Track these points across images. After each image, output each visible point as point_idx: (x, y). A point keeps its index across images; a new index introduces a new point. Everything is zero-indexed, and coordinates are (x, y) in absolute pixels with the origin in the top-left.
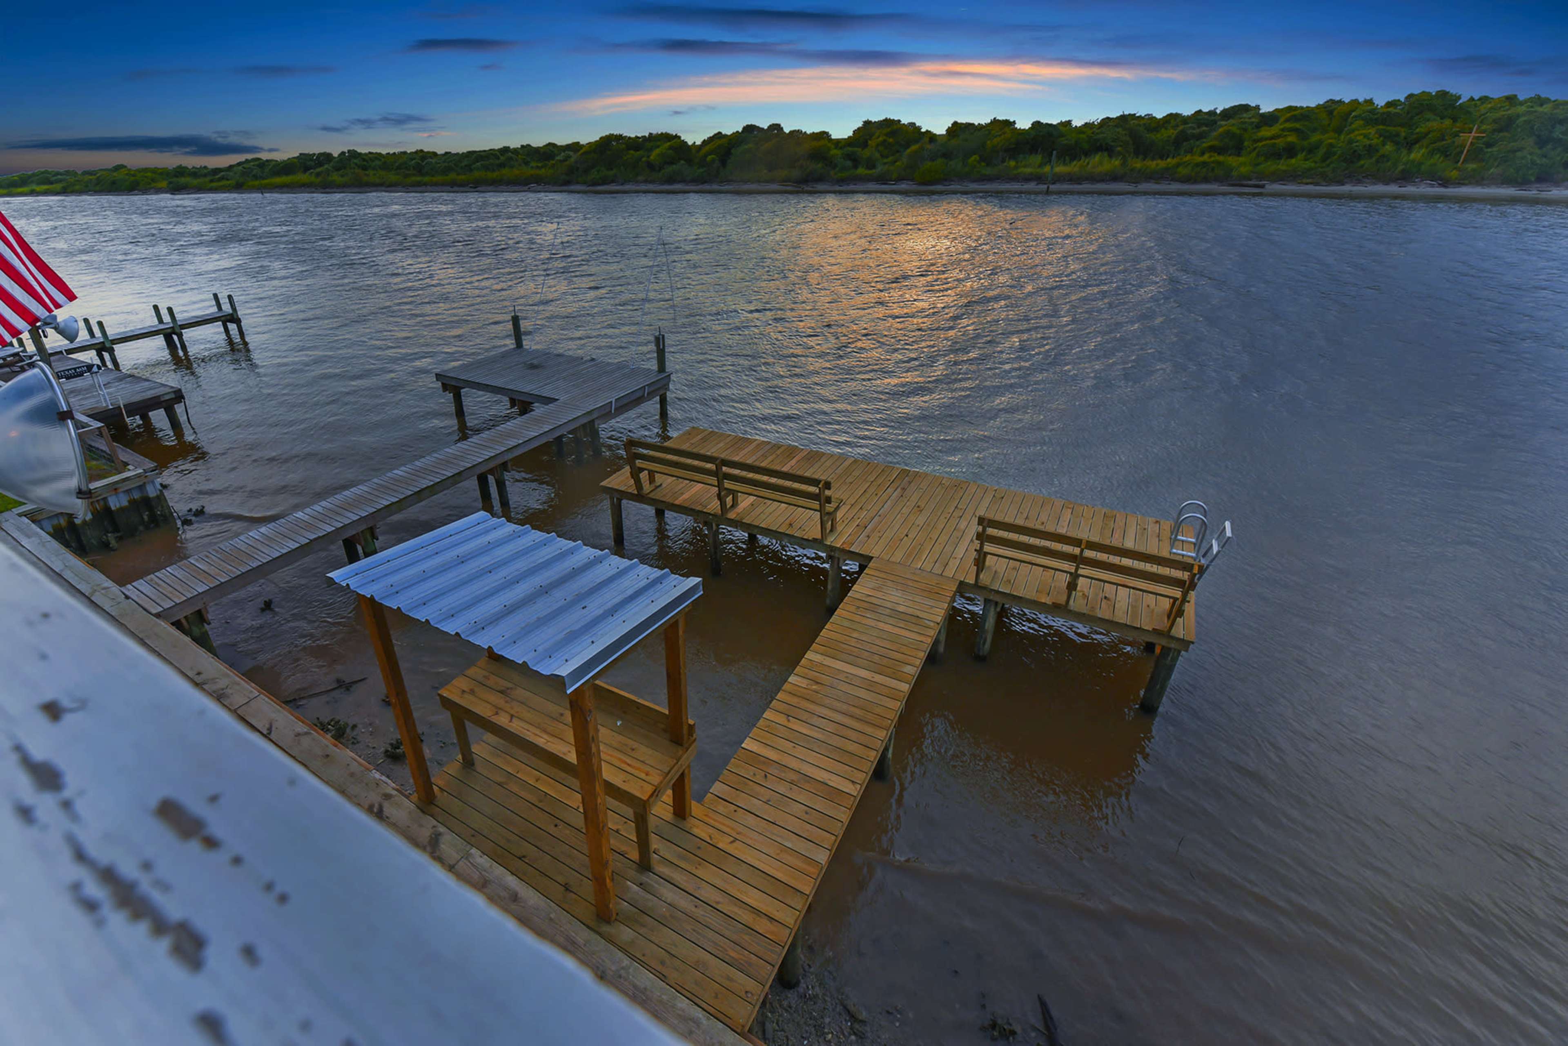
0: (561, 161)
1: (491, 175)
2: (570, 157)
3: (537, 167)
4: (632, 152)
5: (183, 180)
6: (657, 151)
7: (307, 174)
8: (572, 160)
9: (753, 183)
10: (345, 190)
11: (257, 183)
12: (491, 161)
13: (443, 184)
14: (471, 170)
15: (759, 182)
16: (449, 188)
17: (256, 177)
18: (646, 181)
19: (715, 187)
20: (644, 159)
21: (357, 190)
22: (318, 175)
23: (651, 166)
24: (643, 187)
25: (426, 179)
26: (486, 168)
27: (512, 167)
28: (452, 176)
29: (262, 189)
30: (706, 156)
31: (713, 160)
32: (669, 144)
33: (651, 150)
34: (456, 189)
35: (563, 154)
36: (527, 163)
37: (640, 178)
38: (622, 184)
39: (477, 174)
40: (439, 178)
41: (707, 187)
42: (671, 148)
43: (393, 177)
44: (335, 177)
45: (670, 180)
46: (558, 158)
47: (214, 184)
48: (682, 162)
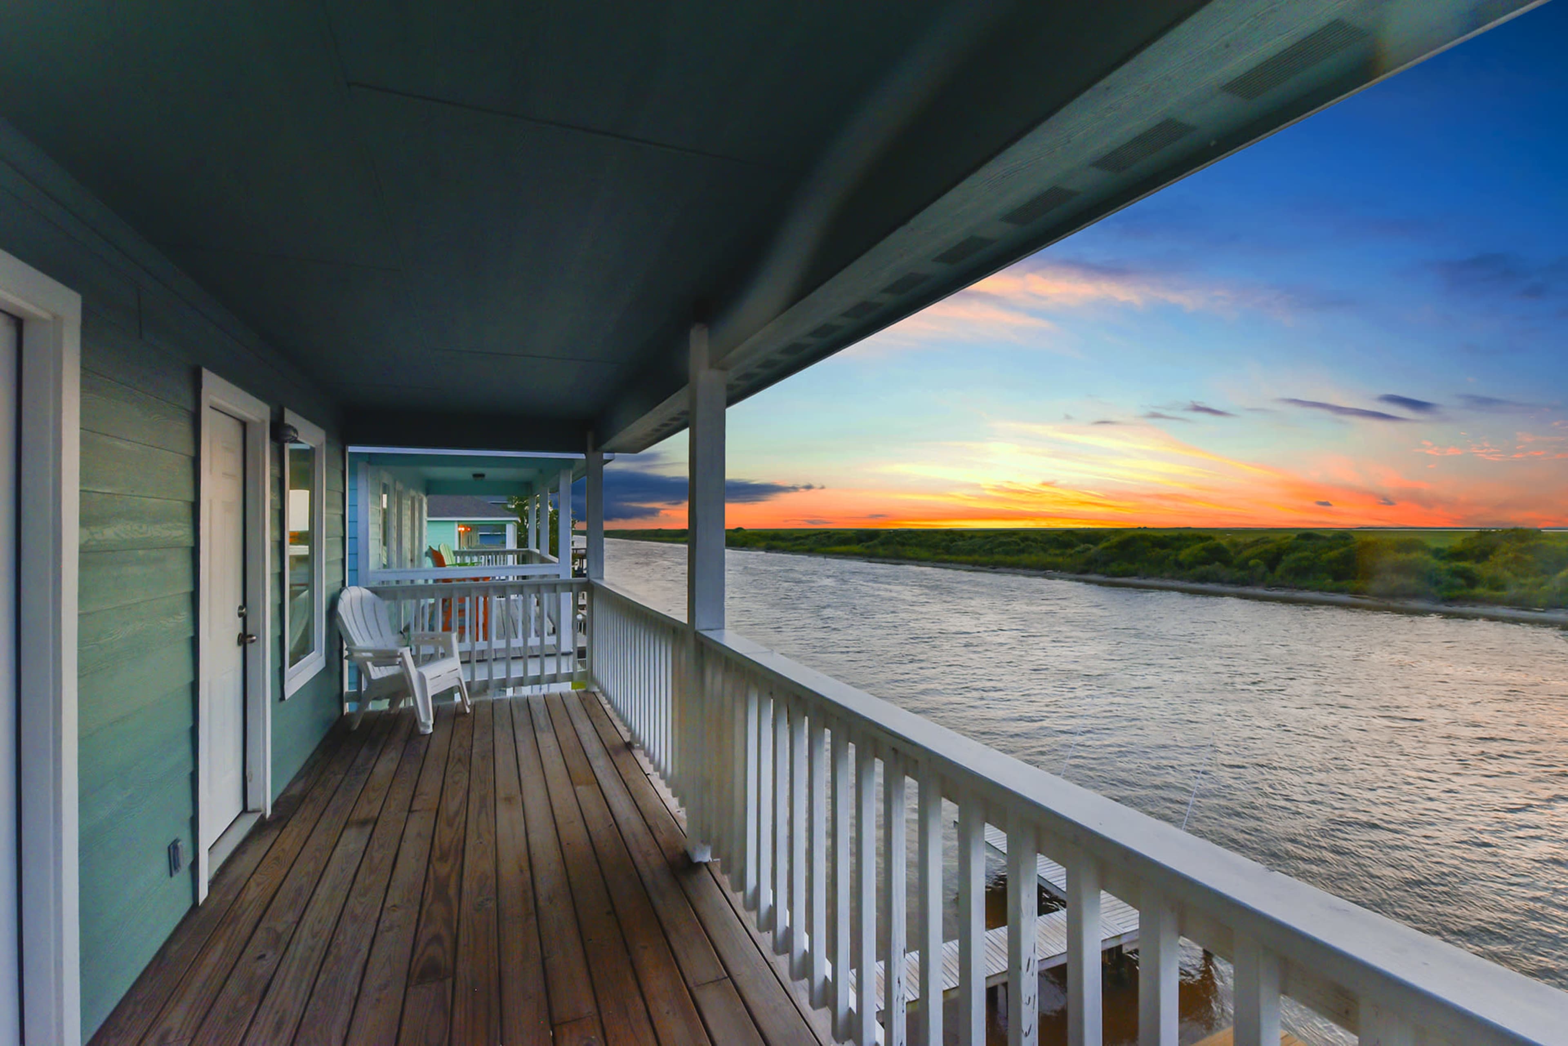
0: (1079, 552)
1: (1009, 559)
2: (1089, 549)
3: (1056, 555)
4: (1158, 550)
5: (775, 543)
6: (1187, 551)
7: (861, 545)
8: (1092, 551)
9: (1313, 591)
10: (887, 561)
11: (823, 549)
12: (1012, 547)
13: (967, 563)
14: (992, 553)
15: (1321, 590)
16: (970, 567)
17: (824, 545)
18: (1173, 578)
19: (1260, 591)
20: (1171, 558)
21: (895, 561)
22: (868, 547)
23: (1179, 565)
24: (1170, 583)
25: (953, 558)
26: (1007, 553)
27: (1030, 553)
28: (976, 557)
29: (826, 554)
30: (1250, 558)
31: (1257, 565)
32: (1201, 545)
33: (1179, 549)
34: (977, 568)
35: (1082, 546)
36: (1045, 550)
37: (1166, 574)
38: (1145, 578)
39: (997, 557)
40: (964, 558)
41: (1249, 590)
42: (1204, 549)
43: (924, 554)
44: (881, 551)
45: (1203, 579)
46: (1077, 549)
47: (796, 548)
48: (1217, 563)
